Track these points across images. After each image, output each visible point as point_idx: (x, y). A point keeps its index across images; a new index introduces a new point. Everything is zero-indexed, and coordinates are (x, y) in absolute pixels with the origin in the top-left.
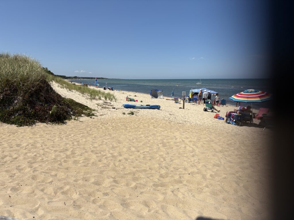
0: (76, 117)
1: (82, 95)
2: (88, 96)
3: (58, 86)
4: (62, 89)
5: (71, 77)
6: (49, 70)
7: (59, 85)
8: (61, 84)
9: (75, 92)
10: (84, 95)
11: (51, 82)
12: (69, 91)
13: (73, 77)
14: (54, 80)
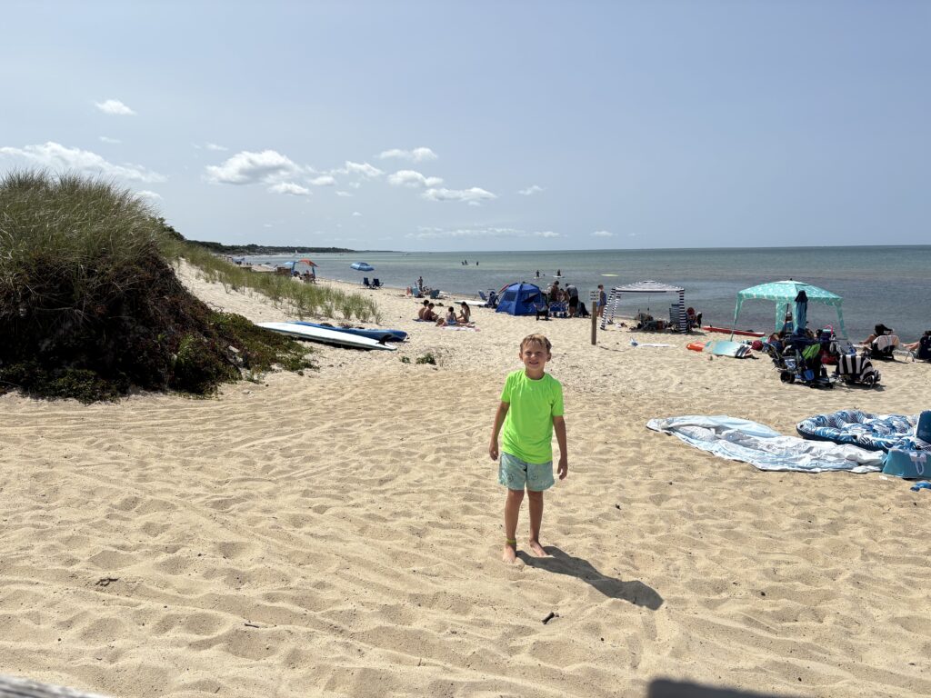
0: (253, 374)
1: (271, 303)
2: (291, 306)
3: (198, 276)
4: (210, 285)
5: (238, 247)
6: (169, 226)
7: (202, 272)
8: (207, 271)
9: (251, 295)
10: (279, 304)
11: (175, 264)
12: (233, 292)
13: (244, 247)
14: (183, 257)
